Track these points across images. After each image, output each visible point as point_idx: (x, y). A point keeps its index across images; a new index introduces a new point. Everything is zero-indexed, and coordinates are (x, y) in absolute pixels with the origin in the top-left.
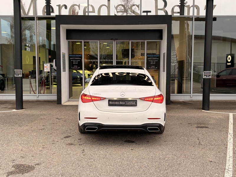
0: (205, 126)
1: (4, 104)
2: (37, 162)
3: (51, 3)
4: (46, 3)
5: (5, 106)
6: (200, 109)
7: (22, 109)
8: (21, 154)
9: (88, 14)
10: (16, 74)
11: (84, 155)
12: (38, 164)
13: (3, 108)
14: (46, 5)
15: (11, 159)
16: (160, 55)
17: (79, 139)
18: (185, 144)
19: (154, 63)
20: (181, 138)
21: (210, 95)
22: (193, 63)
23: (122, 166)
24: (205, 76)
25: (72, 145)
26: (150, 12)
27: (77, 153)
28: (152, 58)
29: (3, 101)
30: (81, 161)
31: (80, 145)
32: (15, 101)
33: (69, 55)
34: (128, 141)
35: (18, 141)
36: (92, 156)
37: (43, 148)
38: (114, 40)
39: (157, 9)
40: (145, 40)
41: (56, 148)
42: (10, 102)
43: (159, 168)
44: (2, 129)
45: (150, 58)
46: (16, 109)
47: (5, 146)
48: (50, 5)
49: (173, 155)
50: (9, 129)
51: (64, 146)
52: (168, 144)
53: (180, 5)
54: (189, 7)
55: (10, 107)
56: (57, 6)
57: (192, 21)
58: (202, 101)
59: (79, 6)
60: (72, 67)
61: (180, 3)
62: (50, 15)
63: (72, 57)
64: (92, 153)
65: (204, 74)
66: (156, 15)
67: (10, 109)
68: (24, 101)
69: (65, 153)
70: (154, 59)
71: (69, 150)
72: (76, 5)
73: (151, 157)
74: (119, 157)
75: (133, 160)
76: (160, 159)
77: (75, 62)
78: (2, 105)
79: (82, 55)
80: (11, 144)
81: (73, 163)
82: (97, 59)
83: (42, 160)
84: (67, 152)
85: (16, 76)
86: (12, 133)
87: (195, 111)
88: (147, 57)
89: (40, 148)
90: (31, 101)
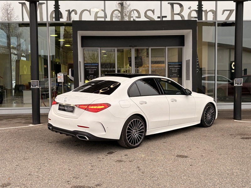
0: (249, 137)
1: (16, 119)
2: (97, 183)
3: (60, 8)
4: (54, 8)
5: (18, 121)
6: (231, 119)
7: (40, 123)
8: (72, 174)
9: (105, 19)
10: (32, 85)
11: (142, 173)
12: (98, 185)
13: (16, 123)
14: (54, 10)
15: (64, 180)
16: (182, 62)
17: (125, 155)
18: (243, 157)
19: (175, 70)
20: (235, 151)
21: (242, 103)
22: (217, 70)
23: (193, 183)
24: (236, 83)
25: (122, 162)
26: (166, 17)
27: (134, 171)
28: (173, 66)
29: (12, 115)
30: (144, 179)
31: (130, 161)
32: (32, 114)
33: (84, 63)
34: (181, 155)
35: (58, 159)
36: (152, 174)
37: (92, 166)
38: (133, 47)
39: (173, 14)
40: (166, 47)
41: (106, 165)
42: (20, 116)
43: (235, 184)
44: (31, 146)
45: (171, 66)
46: (33, 124)
47: (47, 165)
48: (59, 9)
49: (240, 170)
50: (40, 146)
51: (114, 163)
52: (225, 158)
53: (198, 9)
54: (206, 12)
55: (24, 122)
56: (66, 11)
57: (215, 26)
58: (233, 110)
59: (90, 11)
60: (88, 77)
61: (197, 8)
62: (59, 20)
63: (87, 66)
64: (149, 170)
65: (235, 82)
66: (172, 20)
67: (26, 124)
68: (42, 114)
69: (120, 171)
70: (176, 66)
71: (122, 167)
72: (87, 10)
73: (217, 172)
74: (183, 174)
75: (200, 177)
76: (228, 174)
77: (91, 71)
78: (13, 120)
79: (98, 63)
80: (53, 163)
81: (137, 183)
82: (115, 68)
83: (99, 179)
84: (122, 170)
85: (33, 87)
86: (46, 150)
87: (227, 121)
88: (169, 65)
89: (89, 167)
90: (43, 114)
